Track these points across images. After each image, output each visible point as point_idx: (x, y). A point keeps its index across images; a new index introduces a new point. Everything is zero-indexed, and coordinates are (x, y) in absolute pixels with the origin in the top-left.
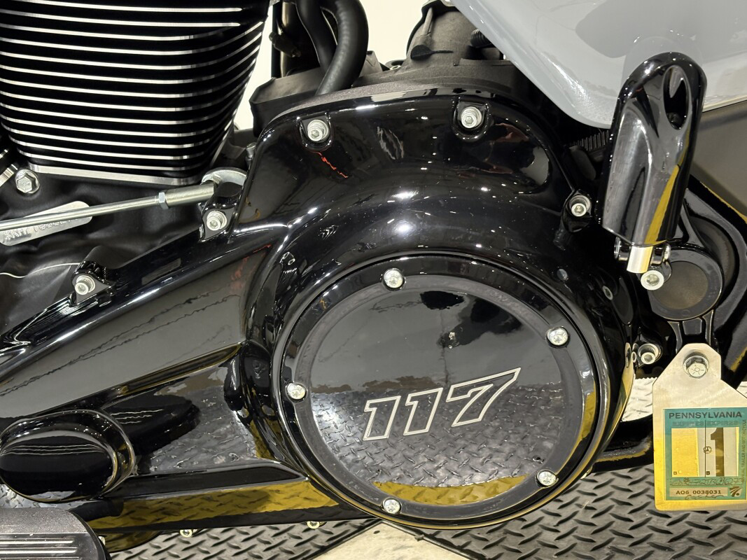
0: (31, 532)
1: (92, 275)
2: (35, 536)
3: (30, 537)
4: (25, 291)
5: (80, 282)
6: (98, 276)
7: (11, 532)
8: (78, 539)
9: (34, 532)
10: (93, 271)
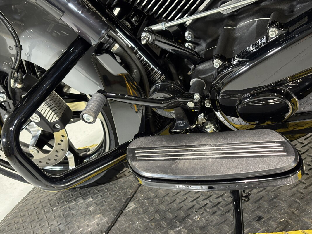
0: (260, 141)
1: (275, 27)
2: (262, 143)
3: (261, 143)
4: (237, 35)
5: (271, 31)
6: (279, 27)
7: (251, 141)
8: (282, 143)
9: (261, 141)
10: (275, 25)
